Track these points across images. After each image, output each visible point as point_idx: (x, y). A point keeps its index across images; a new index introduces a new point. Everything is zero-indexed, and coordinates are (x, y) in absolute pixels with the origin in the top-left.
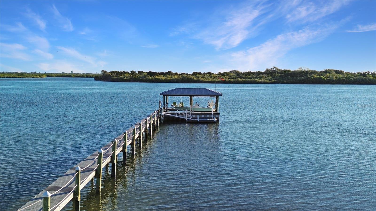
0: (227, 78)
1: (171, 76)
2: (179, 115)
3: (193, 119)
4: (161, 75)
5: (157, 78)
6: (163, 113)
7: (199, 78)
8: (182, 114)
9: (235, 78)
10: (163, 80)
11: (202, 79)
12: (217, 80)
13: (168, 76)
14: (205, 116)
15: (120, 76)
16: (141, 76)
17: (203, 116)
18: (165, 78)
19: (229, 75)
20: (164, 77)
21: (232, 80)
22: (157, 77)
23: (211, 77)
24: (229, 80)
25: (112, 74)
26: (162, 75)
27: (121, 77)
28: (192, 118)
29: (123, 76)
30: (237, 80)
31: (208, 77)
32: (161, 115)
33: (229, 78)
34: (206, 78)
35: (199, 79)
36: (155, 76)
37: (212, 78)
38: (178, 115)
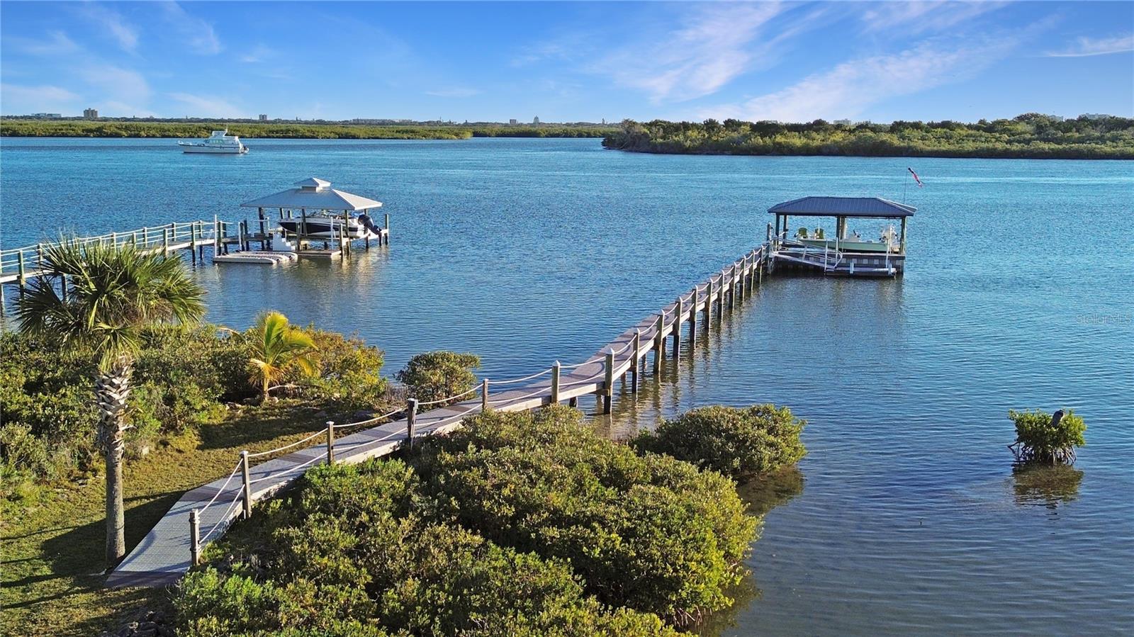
0: (1002, 139)
1: (822, 133)
2: (810, 258)
3: (840, 269)
4: (794, 133)
5: (781, 143)
6: (774, 254)
7: (910, 140)
8: (818, 257)
9: (1028, 142)
10: (799, 148)
11: (918, 144)
12: (969, 146)
13: (814, 134)
14: (871, 262)
15: (674, 136)
16: (735, 135)
17: (865, 262)
18: (805, 141)
19: (1010, 130)
20: (800, 138)
21: (1016, 147)
22: (779, 139)
23: (948, 138)
24: (1008, 146)
25: (650, 132)
26: (797, 133)
27: (676, 139)
28: (838, 266)
29: (681, 138)
30: (1032, 148)
31: (938, 139)
32: (767, 258)
33: (1009, 142)
34: (933, 140)
35: (912, 144)
36: (774, 137)
37: (951, 141)
38: (807, 257)
